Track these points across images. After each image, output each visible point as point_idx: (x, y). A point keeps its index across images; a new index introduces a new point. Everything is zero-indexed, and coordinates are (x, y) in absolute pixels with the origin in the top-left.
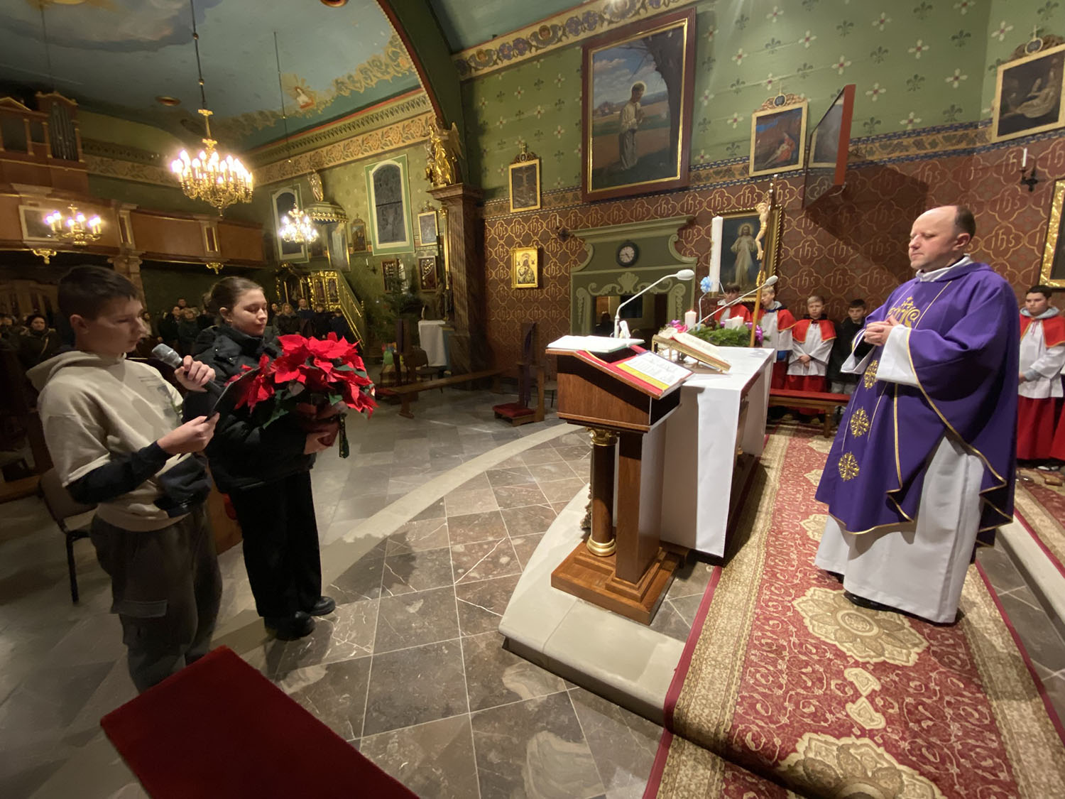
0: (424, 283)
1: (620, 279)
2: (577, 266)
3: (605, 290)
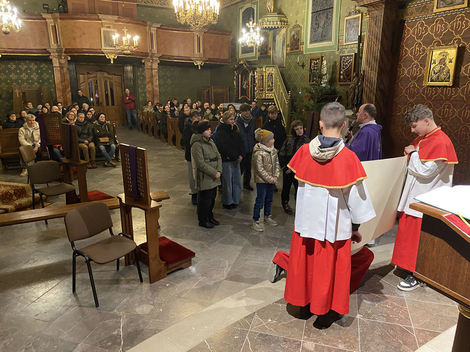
0: (342, 77)
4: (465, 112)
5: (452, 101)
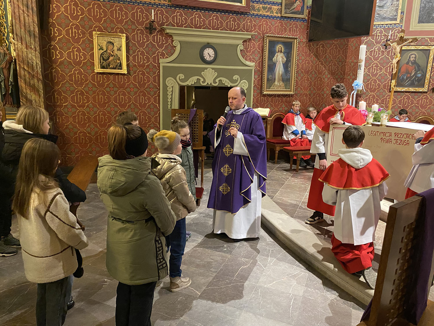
1: (203, 73)
2: (165, 58)
3: (191, 81)
4: (140, 98)
5: (126, 88)
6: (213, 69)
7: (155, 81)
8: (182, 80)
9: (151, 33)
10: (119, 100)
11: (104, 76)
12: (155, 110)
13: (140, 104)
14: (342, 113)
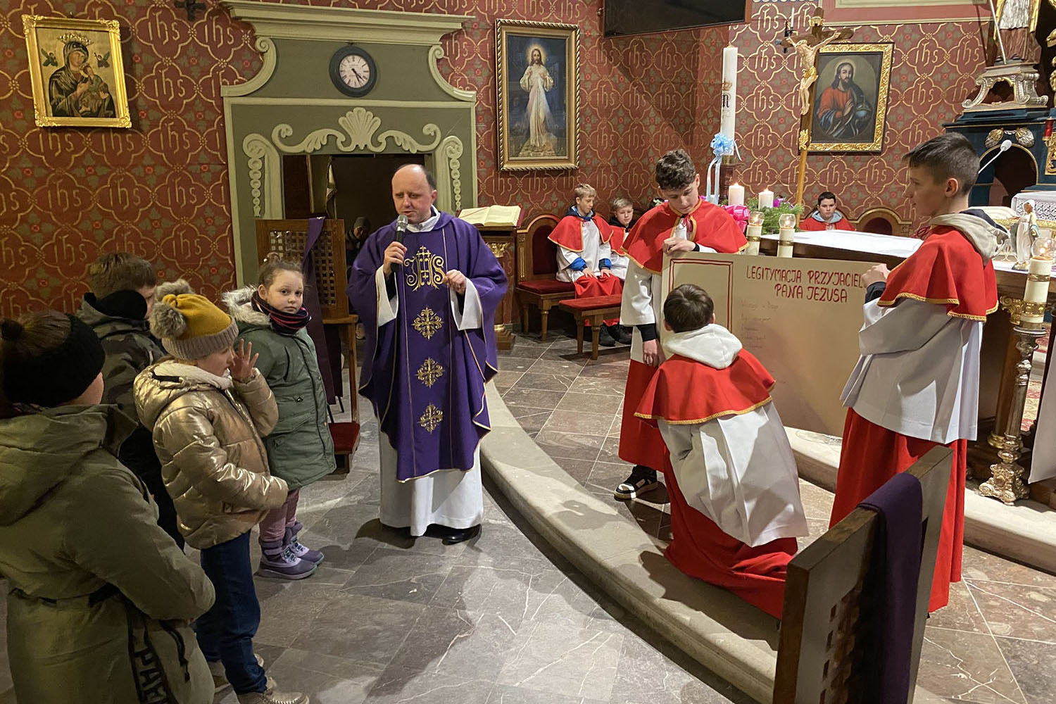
1: (343, 121)
2: (237, 83)
3: (313, 141)
4: (173, 192)
5: (133, 166)
6: (368, 108)
7: (212, 144)
8: (287, 141)
9: (191, 19)
10: (116, 200)
11: (66, 136)
12: (220, 221)
13: (175, 206)
14: (691, 222)
